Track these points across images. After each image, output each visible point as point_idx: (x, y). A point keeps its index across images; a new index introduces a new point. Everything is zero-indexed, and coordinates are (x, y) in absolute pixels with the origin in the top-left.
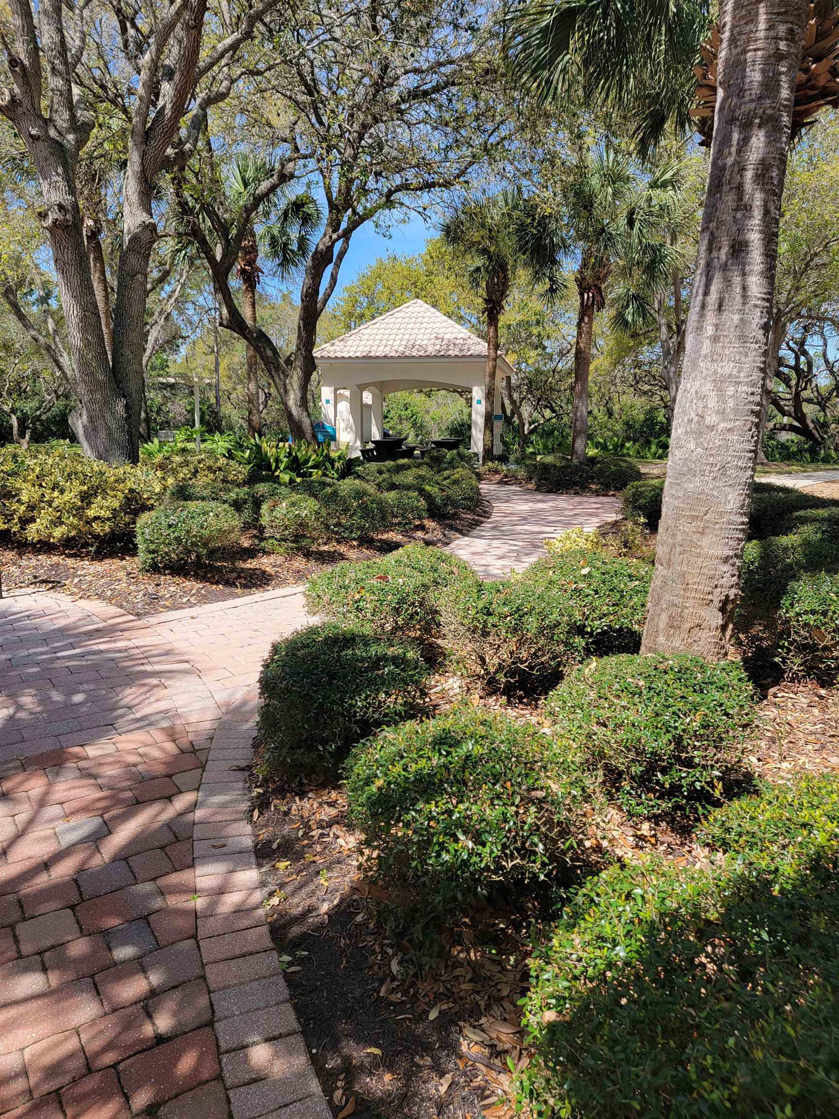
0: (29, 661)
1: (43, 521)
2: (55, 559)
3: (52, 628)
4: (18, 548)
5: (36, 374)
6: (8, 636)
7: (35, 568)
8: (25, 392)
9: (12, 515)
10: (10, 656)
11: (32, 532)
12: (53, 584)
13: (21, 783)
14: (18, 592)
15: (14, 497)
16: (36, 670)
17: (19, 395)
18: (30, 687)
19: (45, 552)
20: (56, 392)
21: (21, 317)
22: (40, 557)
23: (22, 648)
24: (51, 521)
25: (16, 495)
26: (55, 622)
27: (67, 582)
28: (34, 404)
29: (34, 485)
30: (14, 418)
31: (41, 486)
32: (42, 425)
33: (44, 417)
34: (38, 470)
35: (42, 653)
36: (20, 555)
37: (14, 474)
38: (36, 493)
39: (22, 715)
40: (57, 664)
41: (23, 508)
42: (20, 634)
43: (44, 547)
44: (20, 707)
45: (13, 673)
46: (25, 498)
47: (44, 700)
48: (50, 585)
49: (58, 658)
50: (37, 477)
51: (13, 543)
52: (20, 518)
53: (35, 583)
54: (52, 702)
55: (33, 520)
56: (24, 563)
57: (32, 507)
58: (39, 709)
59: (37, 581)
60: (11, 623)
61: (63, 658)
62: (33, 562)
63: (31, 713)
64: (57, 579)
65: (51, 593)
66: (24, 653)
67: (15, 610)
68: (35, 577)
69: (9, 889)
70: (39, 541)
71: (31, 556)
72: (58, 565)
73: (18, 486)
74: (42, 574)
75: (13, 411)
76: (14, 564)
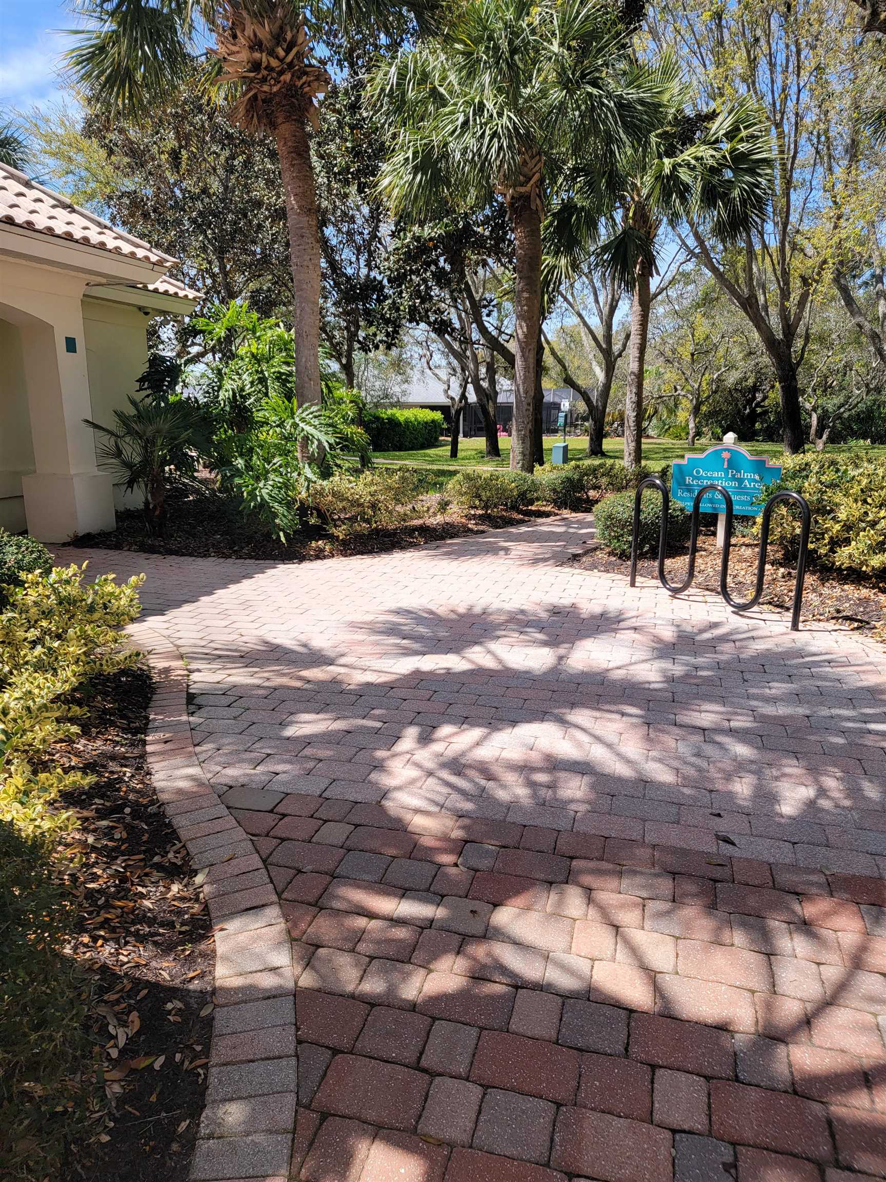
0: (830, 725)
1: (860, 546)
2: (865, 592)
3: (859, 684)
4: (821, 573)
5: (848, 366)
6: (806, 683)
7: (838, 599)
8: (830, 386)
9: (823, 534)
10: (808, 712)
11: (843, 556)
12: (861, 624)
13: (827, 915)
14: (815, 625)
15: (830, 512)
16: (840, 741)
17: (825, 391)
18: (835, 766)
19: (853, 582)
20: (867, 386)
21: (849, 301)
22: (846, 587)
23: (822, 704)
24: (870, 547)
25: (832, 511)
26: (863, 677)
27: (878, 624)
28: (837, 400)
29: (856, 501)
30: (815, 417)
31: (865, 502)
32: (842, 423)
33: (846, 415)
34: (865, 481)
35: (849, 719)
36: (823, 581)
37: (832, 485)
38: (856, 510)
39: (824, 803)
40: (869, 741)
41: (837, 527)
42: (819, 683)
43: (854, 576)
44: (822, 792)
45: (812, 738)
46: (842, 516)
47: (854, 792)
48: (856, 624)
49: (869, 732)
50: (862, 490)
51: (815, 566)
52: (831, 538)
53: (837, 618)
54: (865, 798)
55: (847, 542)
56: (826, 591)
57: (848, 527)
58: (847, 803)
59: (839, 616)
60: (809, 665)
61: (877, 733)
62: (837, 592)
63: (837, 806)
64: (865, 618)
65: (856, 635)
66: (825, 712)
67: (813, 649)
68: (838, 611)
69: (815, 1093)
70: (849, 568)
71: (835, 584)
72: (867, 600)
73: (837, 500)
74: (847, 609)
75: (814, 409)
76: (814, 591)
